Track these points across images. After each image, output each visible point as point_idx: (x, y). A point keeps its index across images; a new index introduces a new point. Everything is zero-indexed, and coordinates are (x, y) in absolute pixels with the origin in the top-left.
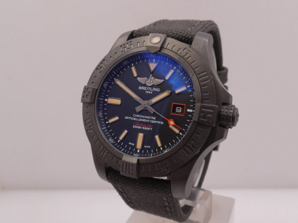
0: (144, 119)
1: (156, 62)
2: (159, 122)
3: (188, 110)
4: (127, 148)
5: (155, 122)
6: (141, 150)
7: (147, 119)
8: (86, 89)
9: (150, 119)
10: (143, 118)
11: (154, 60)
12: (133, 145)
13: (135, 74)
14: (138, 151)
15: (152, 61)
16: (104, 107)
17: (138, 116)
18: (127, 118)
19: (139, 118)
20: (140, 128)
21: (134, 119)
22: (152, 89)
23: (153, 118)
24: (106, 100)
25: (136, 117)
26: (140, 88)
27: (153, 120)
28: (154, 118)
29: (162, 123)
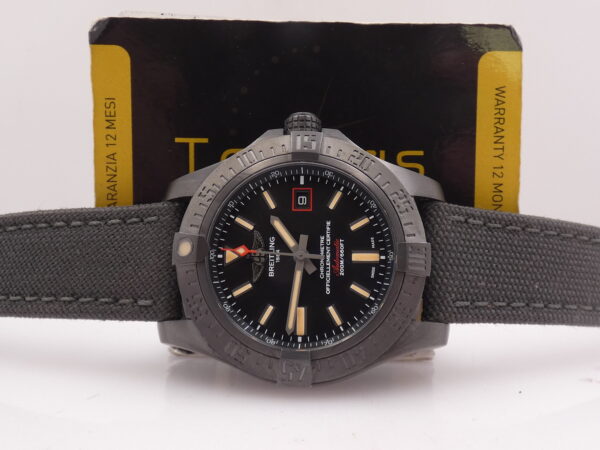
0: (325, 257)
1: (223, 253)
2: (328, 229)
3: (302, 182)
4: (382, 279)
5: (328, 236)
6: (381, 254)
7: (325, 251)
9: (325, 245)
10: (325, 260)
11: (220, 256)
12: (374, 269)
13: (249, 286)
14: (383, 257)
15: (223, 260)
16: (313, 340)
17: (322, 269)
18: (328, 289)
19: (325, 266)
20: (342, 262)
21: (328, 275)
22: (272, 251)
23: (322, 241)
24: (300, 339)
25: (325, 273)
26: (271, 274)
27: (325, 241)
28: (322, 238)
29: (328, 223)
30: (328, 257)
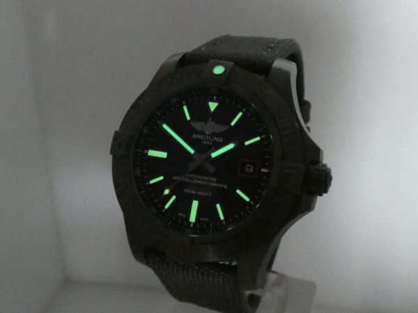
0: (200, 180)
1: (217, 101)
2: (221, 186)
3: (263, 170)
4: (176, 221)
5: (216, 185)
6: (194, 224)
7: (204, 180)
8: (117, 136)
9: (209, 181)
10: (198, 180)
11: (215, 98)
12: (185, 216)
13: (188, 118)
14: (192, 225)
15: (212, 100)
16: (143, 161)
17: (191, 175)
18: (176, 178)
19: (193, 179)
20: (194, 192)
21: (187, 180)
22: (212, 138)
23: (212, 179)
24: (146, 151)
25: (189, 177)
26: (195, 136)
27: (212, 182)
28: (215, 180)
29: (225, 187)
30: (200, 182)
